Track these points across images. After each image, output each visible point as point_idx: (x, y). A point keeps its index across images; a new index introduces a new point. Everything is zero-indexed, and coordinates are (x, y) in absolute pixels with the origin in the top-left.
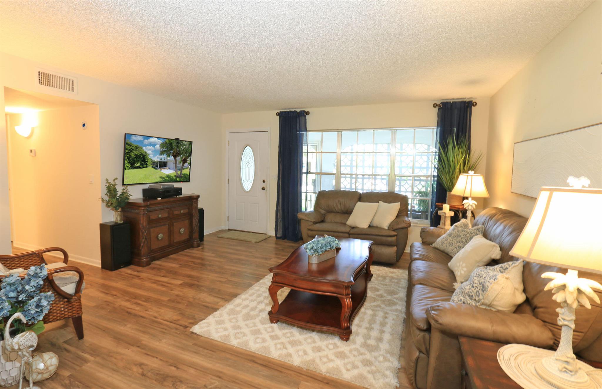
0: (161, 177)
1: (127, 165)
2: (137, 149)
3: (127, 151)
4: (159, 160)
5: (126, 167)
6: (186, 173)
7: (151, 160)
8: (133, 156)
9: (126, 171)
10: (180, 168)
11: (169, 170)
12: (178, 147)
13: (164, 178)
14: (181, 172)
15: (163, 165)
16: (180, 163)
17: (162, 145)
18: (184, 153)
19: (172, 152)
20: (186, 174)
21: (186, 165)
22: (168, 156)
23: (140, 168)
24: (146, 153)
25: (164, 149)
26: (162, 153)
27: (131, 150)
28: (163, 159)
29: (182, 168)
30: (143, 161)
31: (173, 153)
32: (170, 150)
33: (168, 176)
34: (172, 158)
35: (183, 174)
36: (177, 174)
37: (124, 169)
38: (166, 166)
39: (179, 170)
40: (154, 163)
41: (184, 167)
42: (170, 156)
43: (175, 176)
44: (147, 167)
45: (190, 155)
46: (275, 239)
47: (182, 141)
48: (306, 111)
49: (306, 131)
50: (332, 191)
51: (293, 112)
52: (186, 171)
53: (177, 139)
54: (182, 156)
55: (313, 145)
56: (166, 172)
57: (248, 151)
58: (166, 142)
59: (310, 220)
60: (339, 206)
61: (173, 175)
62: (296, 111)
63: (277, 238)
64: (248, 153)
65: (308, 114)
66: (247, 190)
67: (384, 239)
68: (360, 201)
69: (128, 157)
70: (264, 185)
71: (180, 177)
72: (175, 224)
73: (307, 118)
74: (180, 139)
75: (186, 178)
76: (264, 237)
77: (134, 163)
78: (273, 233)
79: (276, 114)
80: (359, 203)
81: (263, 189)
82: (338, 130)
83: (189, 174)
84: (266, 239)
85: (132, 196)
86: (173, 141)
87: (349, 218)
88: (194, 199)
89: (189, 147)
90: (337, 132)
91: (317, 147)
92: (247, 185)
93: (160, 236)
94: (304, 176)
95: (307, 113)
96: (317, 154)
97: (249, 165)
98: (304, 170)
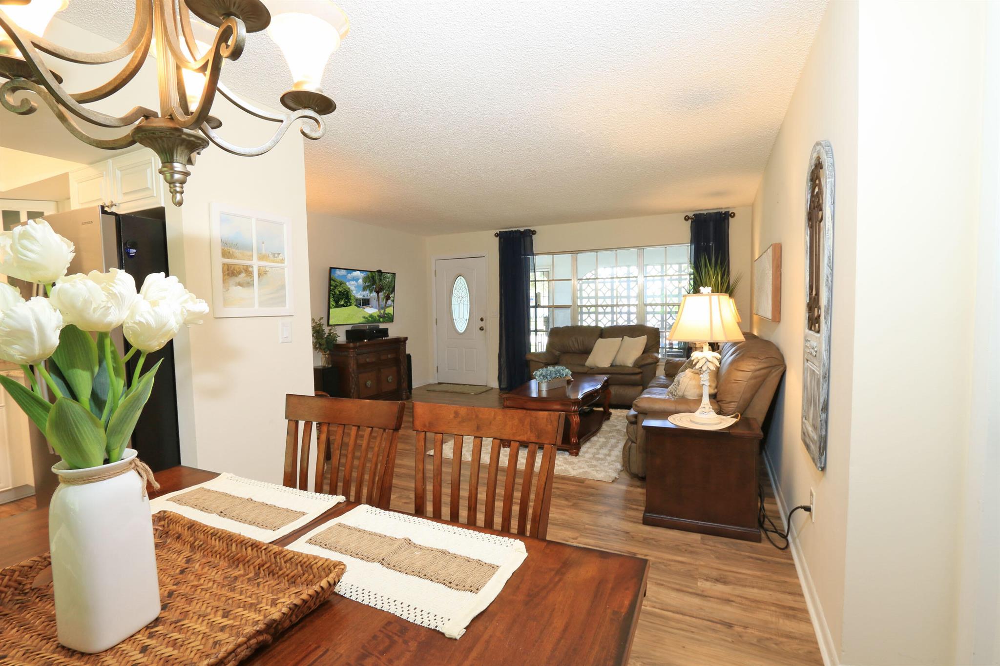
0: (364, 317)
1: (332, 303)
2: (341, 284)
3: (332, 288)
4: (361, 297)
5: (331, 305)
6: (390, 312)
7: (355, 297)
8: (338, 293)
9: (331, 310)
10: (383, 306)
11: (372, 309)
12: (381, 280)
13: (367, 318)
14: (385, 311)
15: (366, 302)
16: (383, 300)
17: (365, 280)
18: (387, 288)
19: (375, 287)
20: (390, 314)
21: (389, 302)
22: (371, 292)
23: (344, 306)
24: (349, 289)
25: (367, 284)
26: (364, 289)
27: (335, 287)
28: (366, 296)
29: (385, 306)
30: (346, 298)
31: (376, 289)
32: (373, 285)
33: (371, 316)
34: (374, 294)
35: (386, 314)
36: (380, 313)
37: (329, 308)
38: (369, 304)
39: (382, 308)
40: (357, 300)
41: (387, 305)
42: (373, 292)
43: (378, 316)
44: (350, 305)
45: (393, 290)
46: (498, 390)
47: (385, 273)
48: (532, 230)
49: (533, 254)
50: (567, 327)
51: (516, 232)
52: (389, 310)
53: (379, 271)
54: (384, 291)
55: (543, 272)
56: (370, 311)
57: (461, 283)
58: (368, 276)
59: (541, 361)
60: (576, 345)
61: (376, 315)
62: (519, 231)
63: (501, 389)
64: (460, 285)
65: (535, 234)
66: (460, 332)
67: (628, 377)
68: (601, 338)
69: (333, 294)
70: (482, 324)
71: (383, 317)
72: (382, 370)
73: (533, 238)
74: (383, 271)
75: (389, 318)
76: (484, 389)
77: (339, 301)
78: (495, 384)
79: (495, 234)
80: (600, 339)
81: (481, 329)
82: (572, 251)
83: (392, 313)
84: (487, 391)
85: (339, 336)
86: (376, 274)
87: (588, 358)
88: (401, 342)
89: (392, 281)
90: (571, 255)
91: (549, 273)
92: (461, 326)
93: (369, 383)
94: (532, 310)
95: (534, 232)
96: (550, 282)
97: (463, 299)
98: (532, 303)
